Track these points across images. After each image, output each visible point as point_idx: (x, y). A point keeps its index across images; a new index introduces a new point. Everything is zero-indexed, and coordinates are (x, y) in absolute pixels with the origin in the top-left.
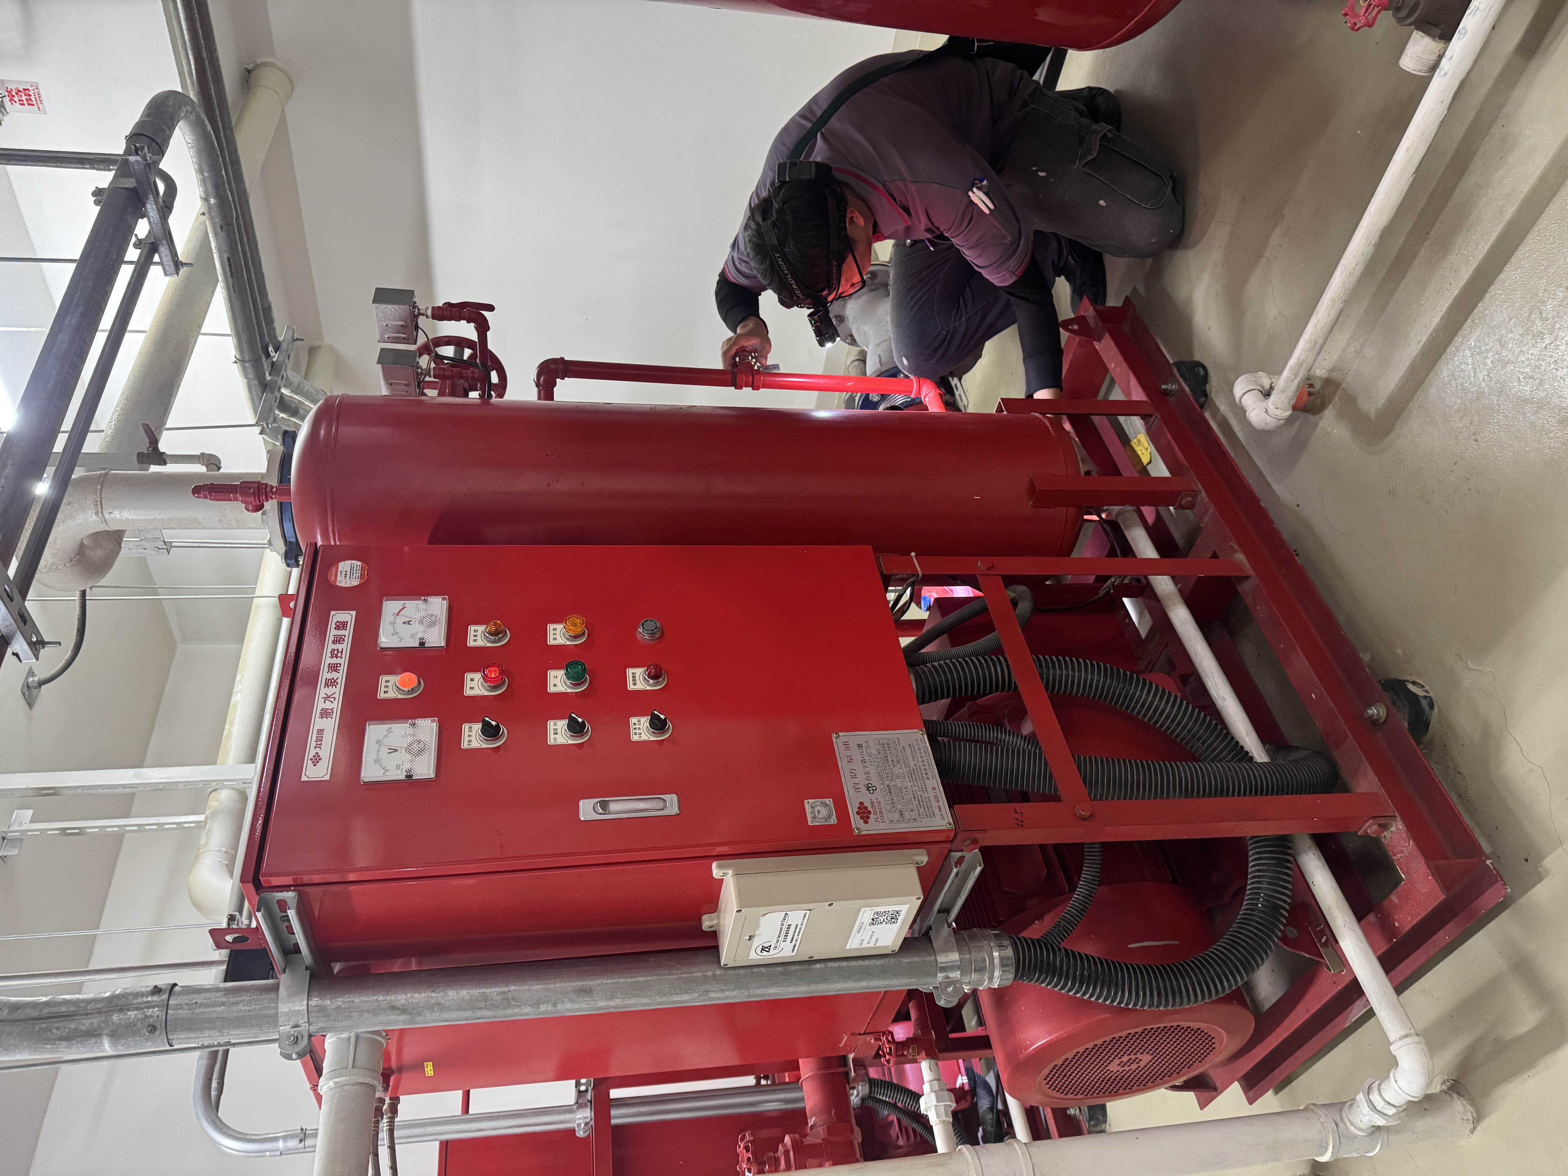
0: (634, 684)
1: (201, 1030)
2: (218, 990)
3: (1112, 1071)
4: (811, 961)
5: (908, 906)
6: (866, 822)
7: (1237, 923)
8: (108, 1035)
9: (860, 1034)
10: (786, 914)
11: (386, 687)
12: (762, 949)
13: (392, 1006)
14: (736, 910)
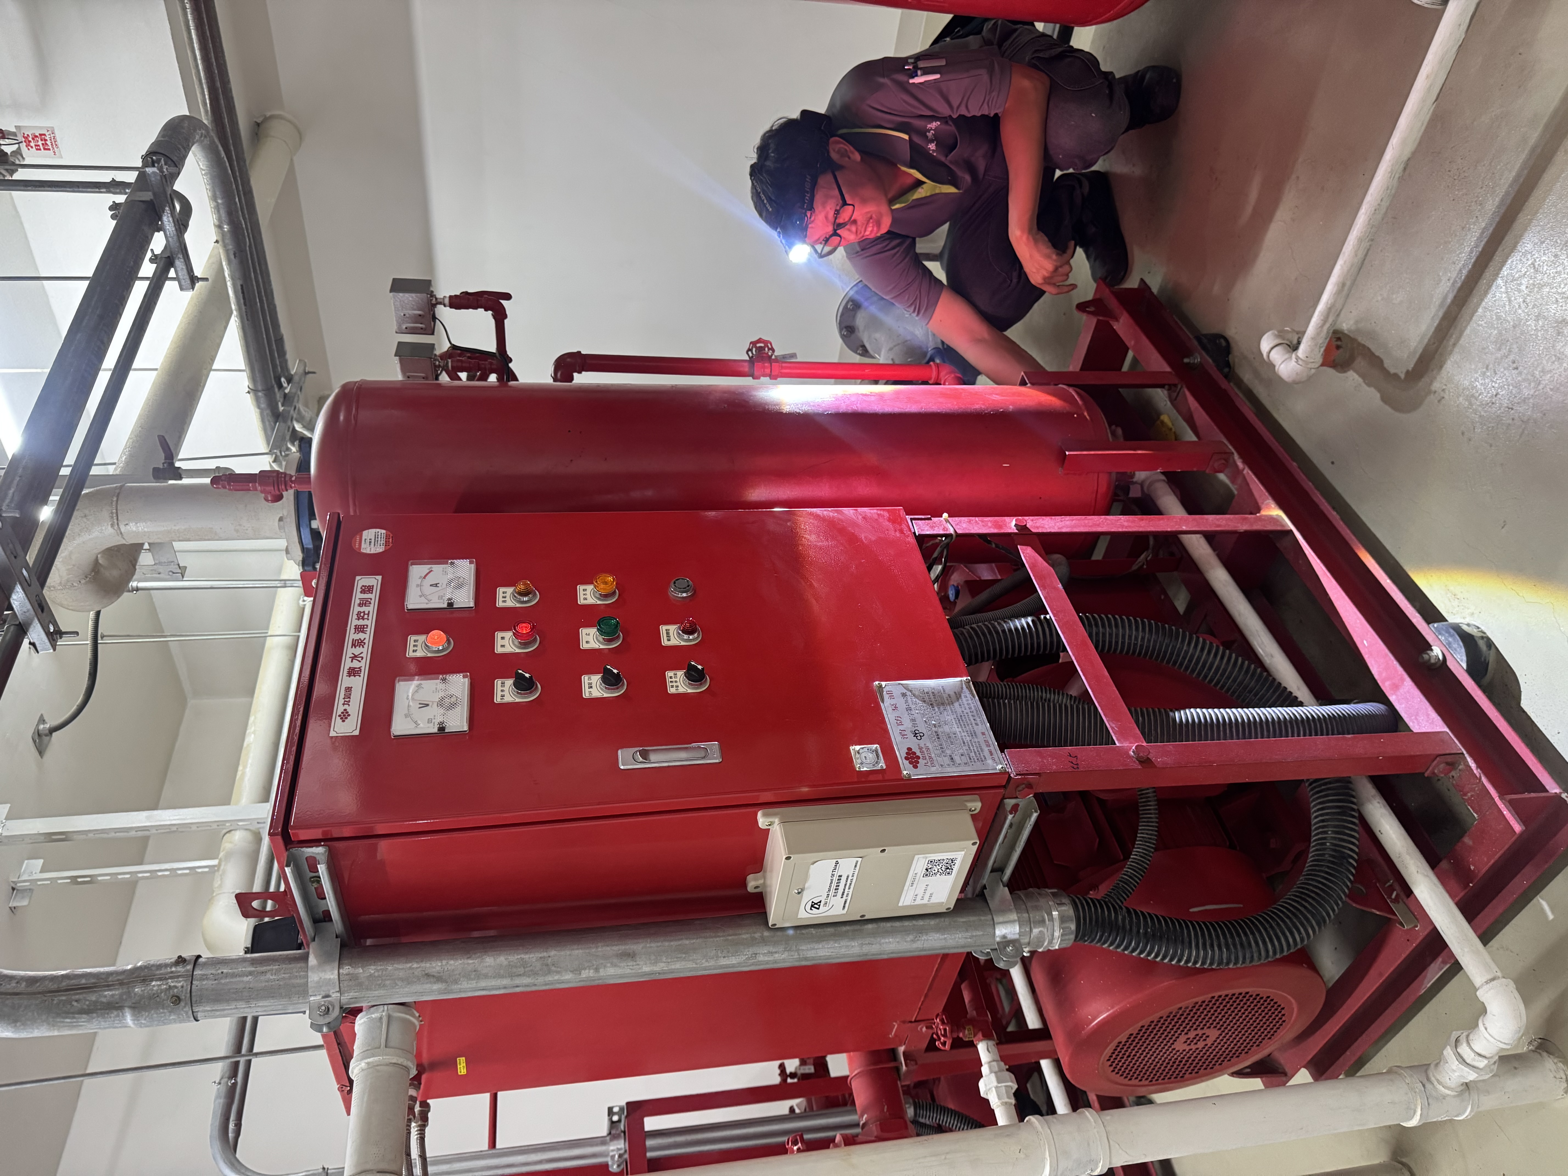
0: (669, 640)
1: (228, 1001)
2: (244, 960)
3: (1178, 1051)
4: (863, 921)
5: (963, 853)
6: (916, 767)
7: (1304, 875)
8: (130, 1007)
9: (911, 1022)
10: (837, 863)
11: (414, 646)
12: (812, 906)
13: (426, 974)
14: (784, 857)
